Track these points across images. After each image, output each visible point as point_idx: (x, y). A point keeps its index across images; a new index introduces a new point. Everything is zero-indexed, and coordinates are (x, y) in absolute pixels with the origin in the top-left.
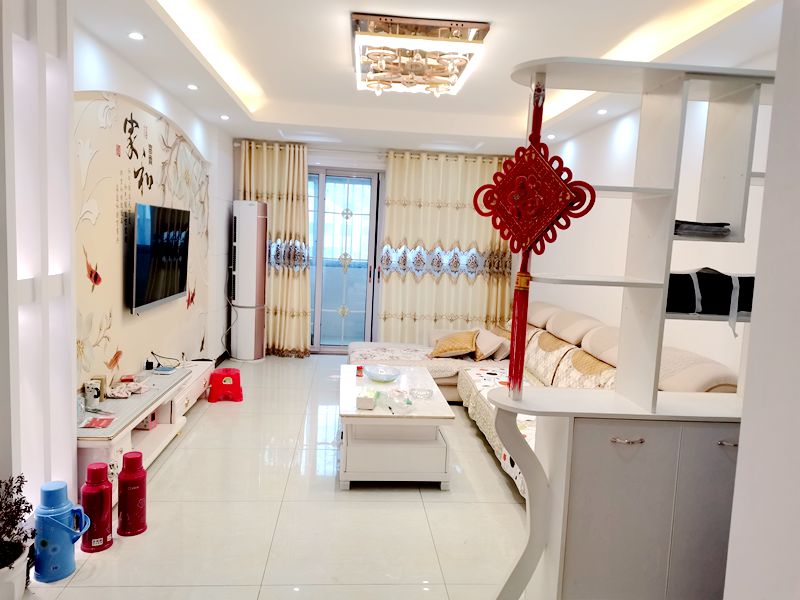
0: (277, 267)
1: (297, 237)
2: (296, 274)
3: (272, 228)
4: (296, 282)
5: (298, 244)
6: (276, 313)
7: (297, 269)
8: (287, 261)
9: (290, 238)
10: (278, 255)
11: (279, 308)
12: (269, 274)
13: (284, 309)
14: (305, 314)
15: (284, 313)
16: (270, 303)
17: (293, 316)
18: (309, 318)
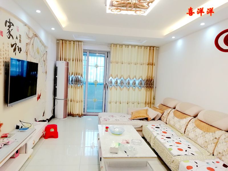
0: (72, 85)
1: (79, 74)
2: (79, 87)
3: (70, 71)
4: (78, 90)
5: (79, 77)
6: (71, 101)
7: (79, 85)
8: (75, 83)
9: (77, 75)
10: (72, 81)
11: (72, 99)
12: (69, 87)
13: (74, 100)
14: (82, 101)
15: (74, 101)
16: (69, 98)
17: (77, 102)
18: (83, 103)
